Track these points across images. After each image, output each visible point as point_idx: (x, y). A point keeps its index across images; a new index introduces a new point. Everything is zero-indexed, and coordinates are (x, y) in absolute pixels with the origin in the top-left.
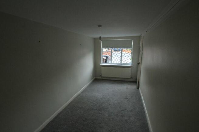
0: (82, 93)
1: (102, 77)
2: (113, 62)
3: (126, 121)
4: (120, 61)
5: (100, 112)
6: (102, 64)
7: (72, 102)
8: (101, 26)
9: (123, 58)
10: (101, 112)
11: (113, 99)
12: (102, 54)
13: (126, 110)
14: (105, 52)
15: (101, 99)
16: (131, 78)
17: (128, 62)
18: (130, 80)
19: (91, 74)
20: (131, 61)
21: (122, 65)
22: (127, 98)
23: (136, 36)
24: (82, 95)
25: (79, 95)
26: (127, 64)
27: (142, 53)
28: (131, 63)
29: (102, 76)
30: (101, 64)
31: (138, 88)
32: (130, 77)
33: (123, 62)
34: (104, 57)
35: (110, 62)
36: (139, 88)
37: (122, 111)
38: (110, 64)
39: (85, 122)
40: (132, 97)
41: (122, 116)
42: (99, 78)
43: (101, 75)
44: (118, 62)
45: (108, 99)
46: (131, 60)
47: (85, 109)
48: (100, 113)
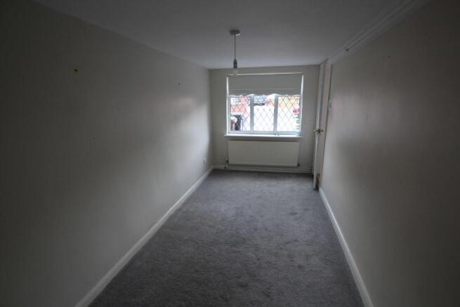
0: (185, 203)
1: (229, 165)
2: (255, 129)
3: (300, 267)
4: (273, 127)
5: (234, 248)
6: (230, 133)
7: (164, 227)
8: (238, 32)
9: (279, 119)
10: (237, 250)
11: (262, 216)
12: (230, 111)
13: (296, 241)
14: (236, 105)
15: (233, 218)
16: (299, 165)
17: (291, 130)
18: (296, 171)
19: (205, 159)
20: (298, 125)
21: (277, 136)
22: (296, 214)
23: (311, 66)
24: (185, 210)
25: (179, 210)
26: (288, 133)
27: (329, 106)
28: (298, 131)
29: (230, 162)
30: (228, 135)
31: (317, 188)
32: (296, 165)
33: (279, 129)
34: (233, 118)
35: (248, 129)
36: (321, 190)
37: (287, 245)
38: (248, 132)
39: (202, 274)
40: (306, 210)
41: (288, 255)
42: (222, 167)
43: (227, 161)
44: (267, 129)
45: (251, 216)
46: (297, 123)
47: (197, 243)
48: (234, 252)
